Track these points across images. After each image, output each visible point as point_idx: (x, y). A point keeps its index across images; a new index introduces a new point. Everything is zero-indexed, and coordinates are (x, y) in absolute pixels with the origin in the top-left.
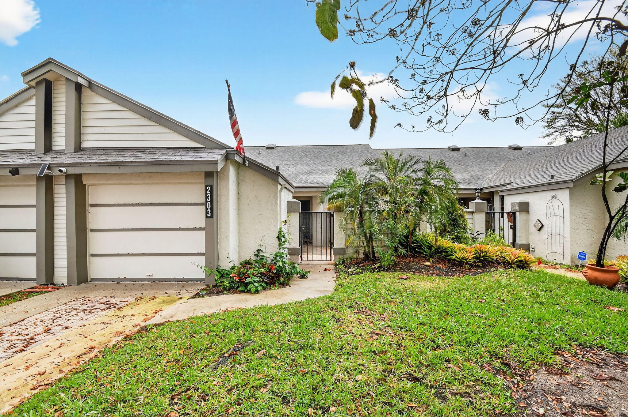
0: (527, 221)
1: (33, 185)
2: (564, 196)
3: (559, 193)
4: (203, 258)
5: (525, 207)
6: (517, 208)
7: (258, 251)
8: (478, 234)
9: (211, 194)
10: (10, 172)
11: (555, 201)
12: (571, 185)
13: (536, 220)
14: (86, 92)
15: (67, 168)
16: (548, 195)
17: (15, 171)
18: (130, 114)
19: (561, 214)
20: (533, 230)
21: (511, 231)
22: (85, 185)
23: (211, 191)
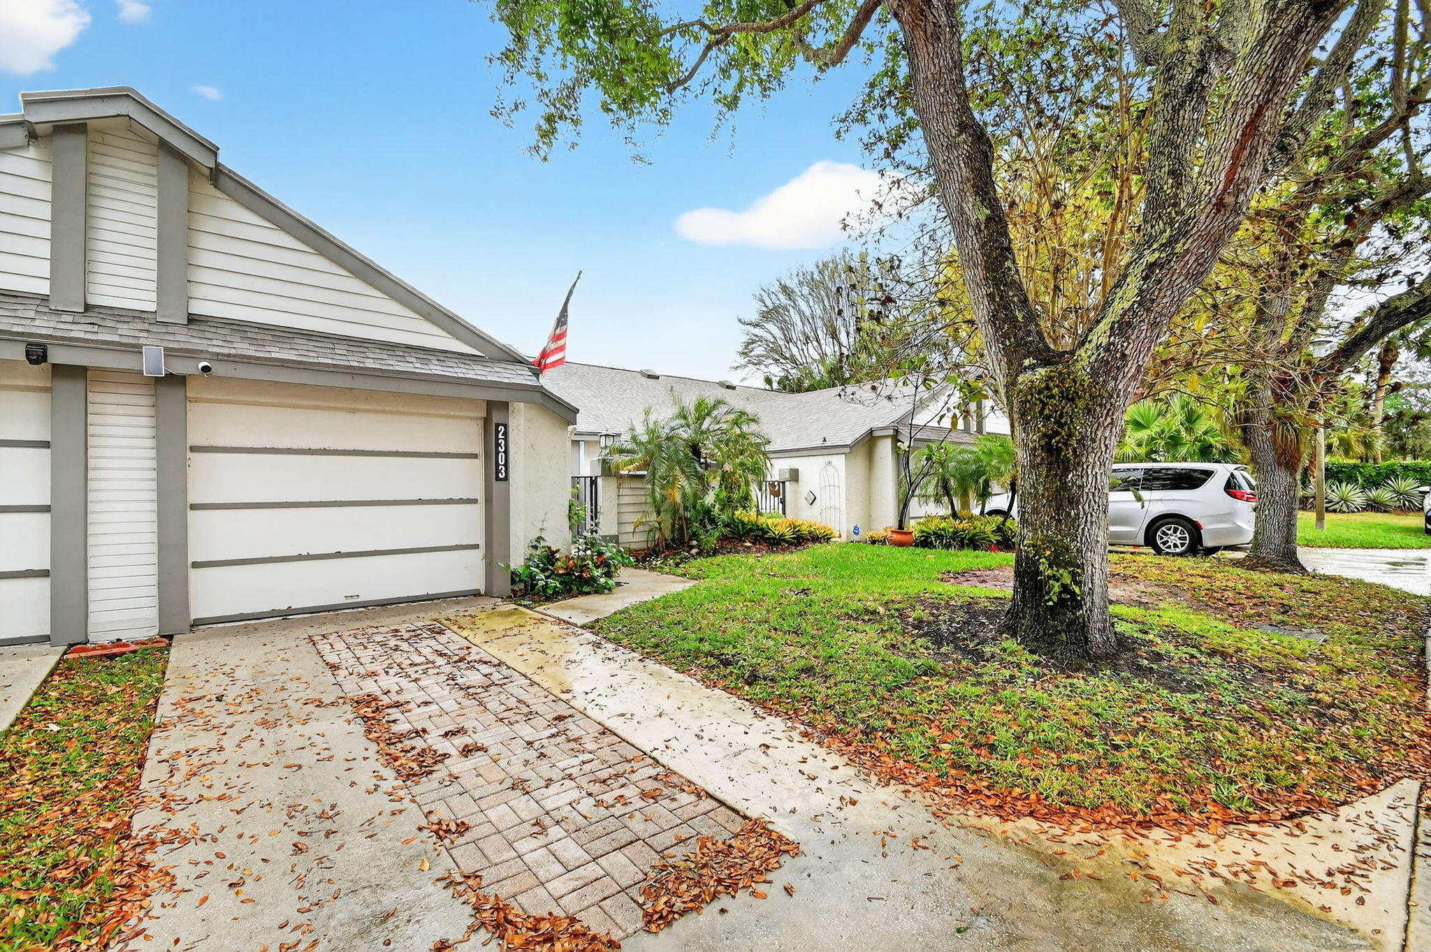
0: (796, 493)
2: (839, 461)
3: (834, 459)
4: (483, 555)
5: (795, 475)
6: (787, 476)
7: (539, 539)
10: (27, 351)
11: (829, 468)
12: (848, 450)
13: (808, 491)
14: (198, 186)
16: (821, 460)
19: (836, 484)
20: (804, 503)
21: (781, 505)
23: (506, 434)
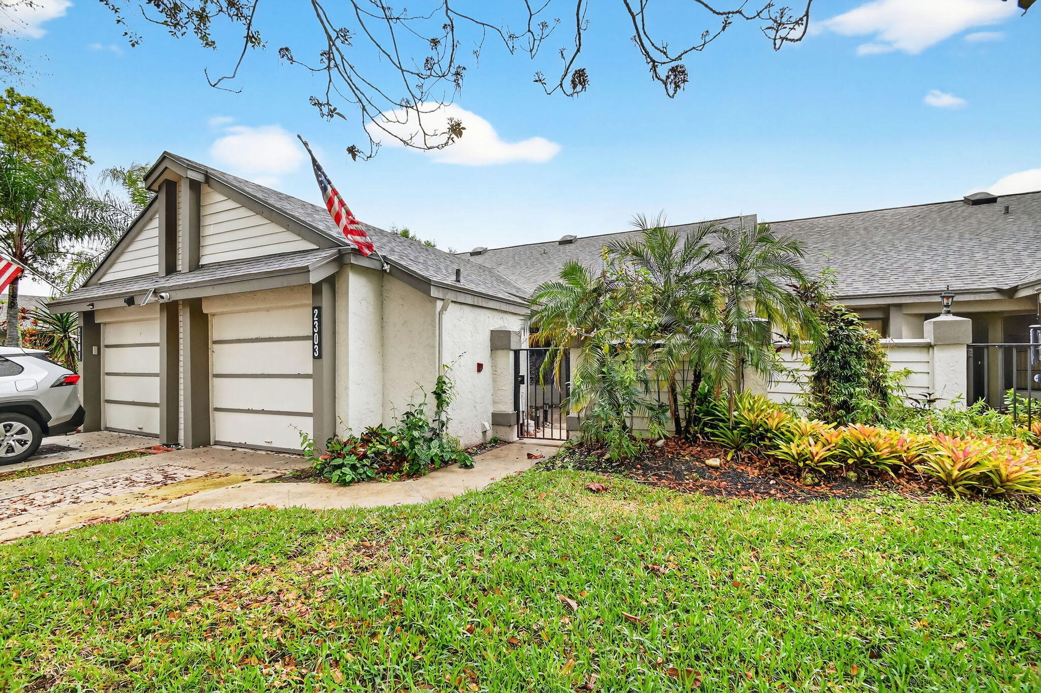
1: (155, 319)
4: (310, 420)
7: (408, 414)
8: (930, 401)
9: (320, 322)
10: (125, 301)
14: (205, 189)
15: (170, 292)
17: (130, 301)
18: (244, 212)
22: (207, 315)
23: (319, 316)
